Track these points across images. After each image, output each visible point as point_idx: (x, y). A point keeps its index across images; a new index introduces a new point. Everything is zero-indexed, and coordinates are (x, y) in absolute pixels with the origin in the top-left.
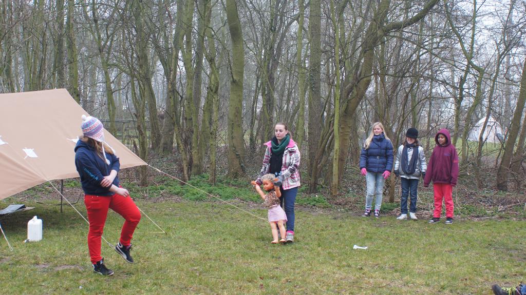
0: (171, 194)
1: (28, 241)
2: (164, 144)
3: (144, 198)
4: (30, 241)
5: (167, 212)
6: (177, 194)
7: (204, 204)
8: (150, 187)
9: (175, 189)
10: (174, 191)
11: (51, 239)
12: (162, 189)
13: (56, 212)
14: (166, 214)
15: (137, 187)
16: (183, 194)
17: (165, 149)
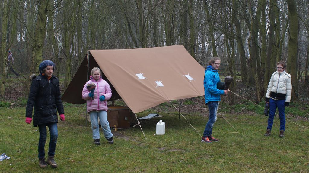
0: (248, 110)
1: (156, 135)
2: (249, 79)
3: (231, 112)
4: (157, 134)
5: (244, 121)
6: (252, 110)
8: (236, 106)
9: (251, 107)
10: (250, 108)
11: (170, 134)
12: (243, 107)
13: (176, 119)
14: (242, 122)
15: (228, 105)
16: (256, 110)
17: (250, 82)
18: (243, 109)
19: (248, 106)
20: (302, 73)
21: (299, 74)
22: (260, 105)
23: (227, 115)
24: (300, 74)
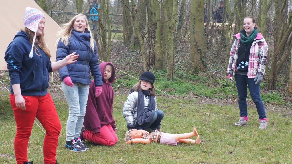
17: (135, 43)
18: (119, 85)
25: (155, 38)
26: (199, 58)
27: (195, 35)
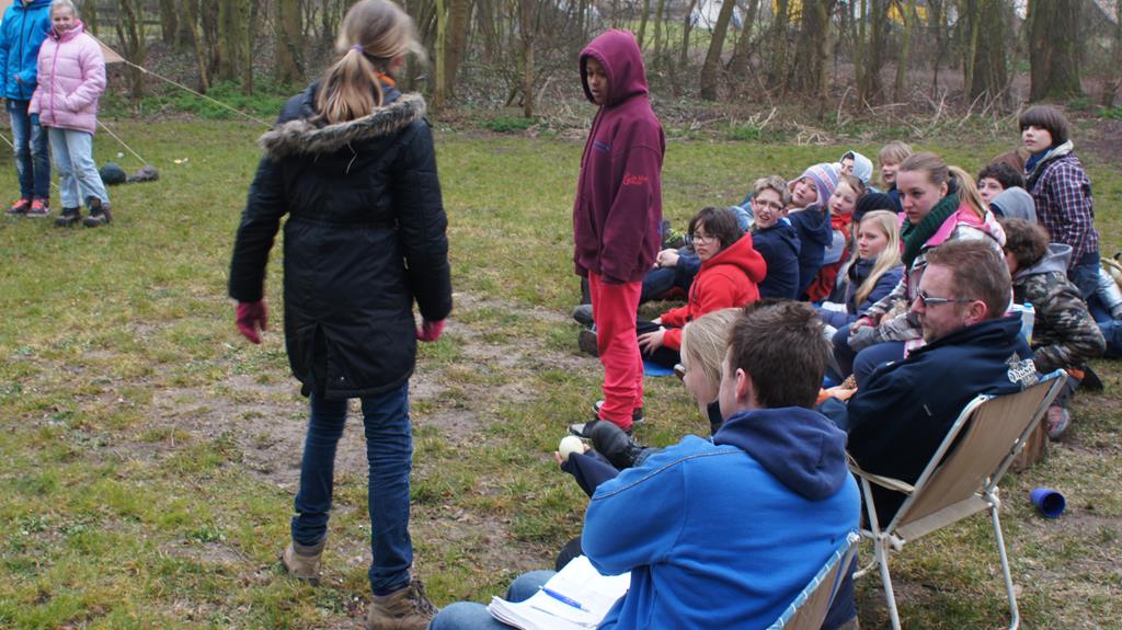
0: (179, 110)
2: (182, 31)
3: (133, 117)
6: (189, 109)
7: (227, 124)
8: (145, 101)
9: (185, 102)
10: (184, 105)
12: (164, 102)
14: (162, 141)
15: (125, 100)
16: (198, 109)
17: (183, 41)
18: (163, 107)
19: (177, 99)
20: (314, 13)
21: (307, 17)
22: (209, 95)
23: (124, 124)
24: (311, 16)
25: (216, 29)
26: (291, 58)
27: (284, 22)
